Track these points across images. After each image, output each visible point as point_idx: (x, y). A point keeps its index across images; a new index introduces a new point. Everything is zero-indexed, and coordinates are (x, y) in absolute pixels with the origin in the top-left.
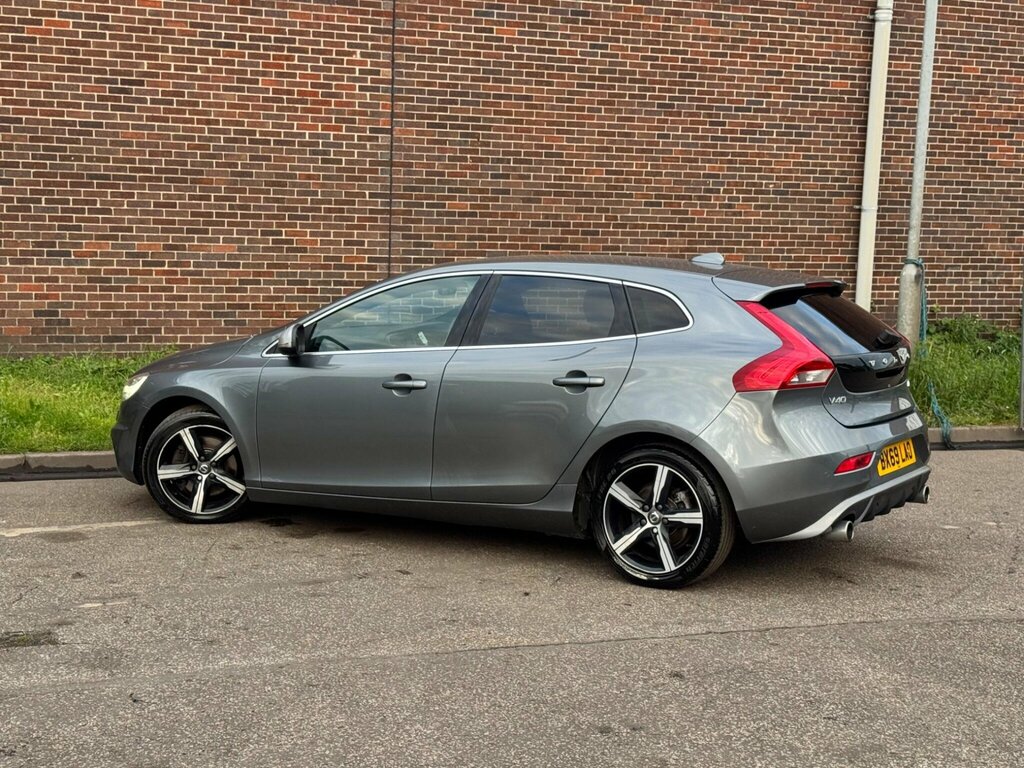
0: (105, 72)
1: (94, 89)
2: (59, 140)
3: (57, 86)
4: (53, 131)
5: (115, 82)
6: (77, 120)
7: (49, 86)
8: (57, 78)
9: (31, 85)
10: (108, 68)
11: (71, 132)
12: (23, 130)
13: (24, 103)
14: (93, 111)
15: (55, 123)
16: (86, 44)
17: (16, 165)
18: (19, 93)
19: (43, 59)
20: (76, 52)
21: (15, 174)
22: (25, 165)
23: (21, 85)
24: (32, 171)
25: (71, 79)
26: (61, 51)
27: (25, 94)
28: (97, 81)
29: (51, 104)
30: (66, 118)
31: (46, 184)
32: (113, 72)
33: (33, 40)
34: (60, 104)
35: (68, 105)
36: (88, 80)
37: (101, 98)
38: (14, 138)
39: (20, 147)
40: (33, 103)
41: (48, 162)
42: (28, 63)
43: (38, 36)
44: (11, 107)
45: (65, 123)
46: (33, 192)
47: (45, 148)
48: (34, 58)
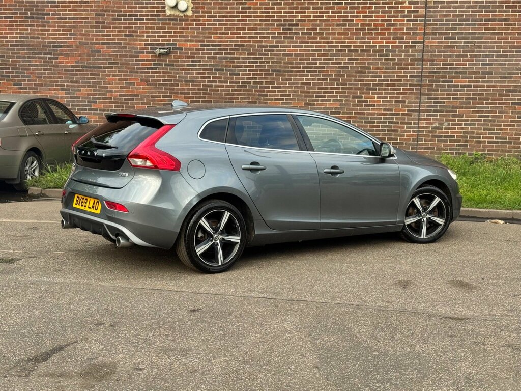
0: (281, 21)
1: (276, 29)
2: (260, 54)
3: (260, 29)
4: (257, 50)
5: (285, 25)
6: (268, 44)
7: (256, 29)
8: (260, 25)
9: (249, 29)
10: (282, 19)
11: (265, 50)
12: (245, 50)
13: (245, 37)
14: (275, 40)
15: (258, 46)
16: (273, 8)
17: (241, 66)
18: (244, 33)
19: (254, 17)
20: (269, 12)
21: (241, 70)
22: (245, 66)
23: (244, 29)
24: (248, 69)
25: (266, 25)
26: (262, 12)
27: (246, 33)
28: (277, 25)
29: (257, 38)
30: (263, 44)
31: (253, 75)
32: (285, 21)
33: (250, 8)
34: (260, 38)
35: (265, 38)
36: (273, 25)
37: (279, 34)
38: (241, 54)
39: (243, 58)
40: (249, 37)
41: (255, 65)
42: (248, 19)
43: (252, 6)
44: (240, 40)
45: (263, 46)
46: (248, 78)
47: (254, 58)
48: (250, 17)
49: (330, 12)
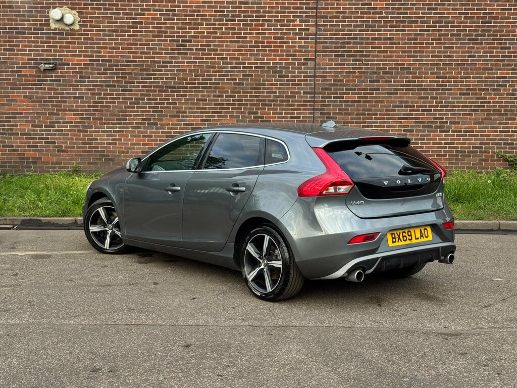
0: (174, 37)
1: (169, 45)
2: (153, 70)
3: (152, 45)
4: (150, 66)
5: (178, 41)
6: (161, 60)
7: (149, 45)
8: (152, 40)
9: (140, 45)
10: (175, 35)
11: (158, 66)
12: (137, 66)
13: (137, 53)
14: (168, 56)
15: (151, 62)
16: (165, 24)
17: (134, 82)
18: (135, 49)
19: (146, 32)
20: (161, 28)
21: (134, 87)
22: (138, 82)
23: (136, 44)
24: (141, 85)
25: (158, 41)
26: (154, 27)
27: (137, 49)
28: (170, 41)
29: (149, 53)
30: (156, 60)
31: (147, 91)
32: (178, 37)
33: (141, 23)
34: (153, 53)
35: (157, 53)
36: (166, 41)
37: (172, 49)
38: (133, 70)
39: (135, 74)
40: (141, 53)
41: (148, 81)
42: (139, 34)
43: (143, 21)
44: (131, 55)
45: (156, 62)
46: (141, 95)
47: (147, 74)
48: (142, 32)
49: (224, 29)
